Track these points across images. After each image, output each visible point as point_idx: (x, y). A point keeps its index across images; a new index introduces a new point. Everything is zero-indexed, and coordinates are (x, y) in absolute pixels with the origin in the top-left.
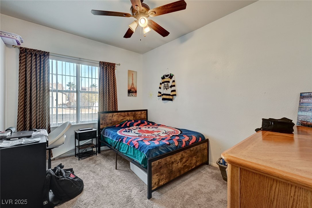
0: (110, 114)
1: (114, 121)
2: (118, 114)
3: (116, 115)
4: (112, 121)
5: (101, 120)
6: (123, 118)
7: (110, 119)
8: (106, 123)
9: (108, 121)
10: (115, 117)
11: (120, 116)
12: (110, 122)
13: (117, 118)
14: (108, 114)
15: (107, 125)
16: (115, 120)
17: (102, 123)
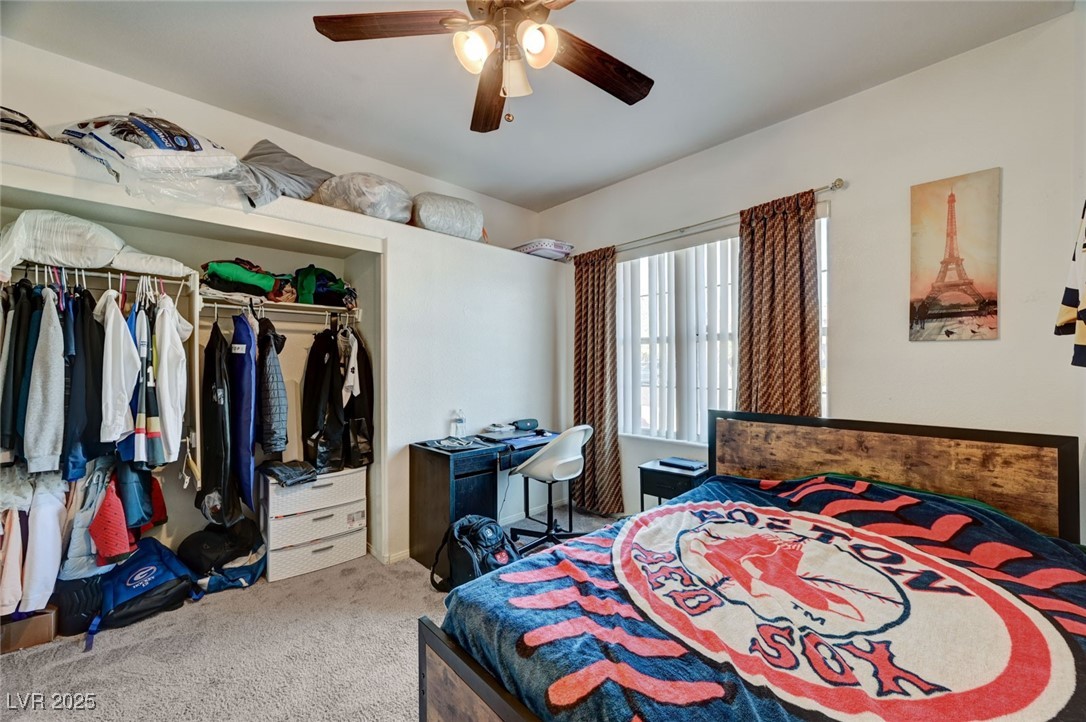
0: (755, 424)
1: (775, 461)
2: (795, 432)
3: (788, 433)
4: (765, 460)
5: (718, 444)
6: (829, 457)
7: (756, 445)
8: (737, 460)
9: (746, 453)
10: (780, 443)
11: (809, 444)
12: (757, 458)
13: (792, 449)
14: (749, 424)
15: (745, 469)
16: (780, 456)
17: (724, 454)
